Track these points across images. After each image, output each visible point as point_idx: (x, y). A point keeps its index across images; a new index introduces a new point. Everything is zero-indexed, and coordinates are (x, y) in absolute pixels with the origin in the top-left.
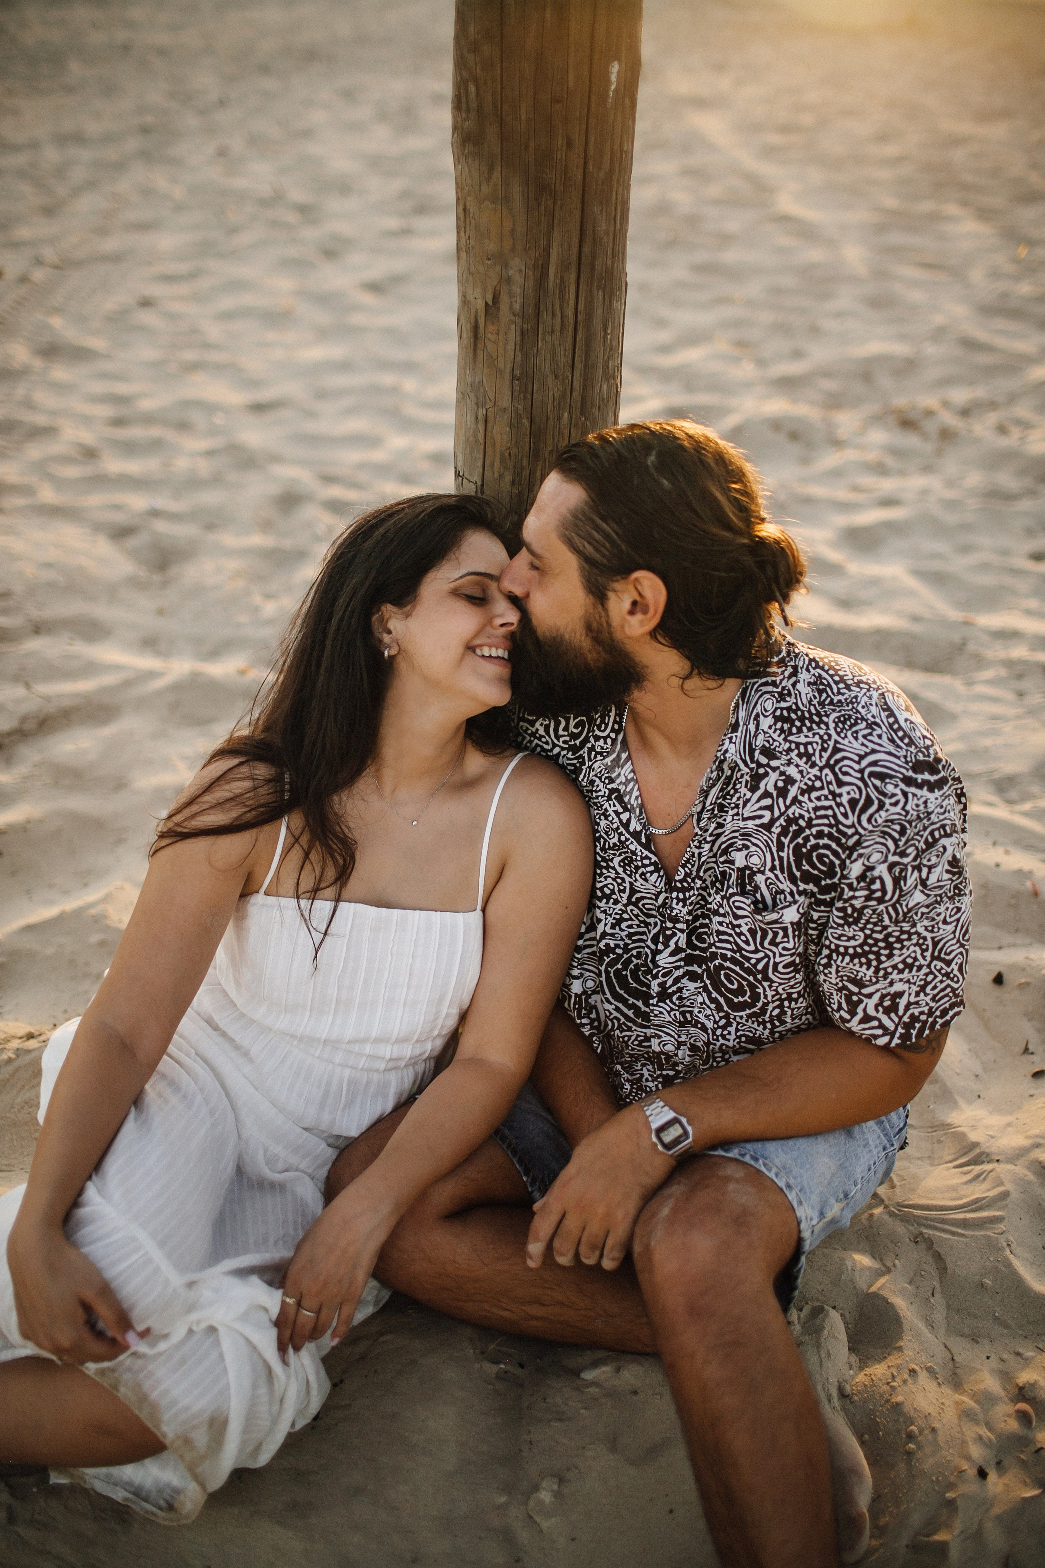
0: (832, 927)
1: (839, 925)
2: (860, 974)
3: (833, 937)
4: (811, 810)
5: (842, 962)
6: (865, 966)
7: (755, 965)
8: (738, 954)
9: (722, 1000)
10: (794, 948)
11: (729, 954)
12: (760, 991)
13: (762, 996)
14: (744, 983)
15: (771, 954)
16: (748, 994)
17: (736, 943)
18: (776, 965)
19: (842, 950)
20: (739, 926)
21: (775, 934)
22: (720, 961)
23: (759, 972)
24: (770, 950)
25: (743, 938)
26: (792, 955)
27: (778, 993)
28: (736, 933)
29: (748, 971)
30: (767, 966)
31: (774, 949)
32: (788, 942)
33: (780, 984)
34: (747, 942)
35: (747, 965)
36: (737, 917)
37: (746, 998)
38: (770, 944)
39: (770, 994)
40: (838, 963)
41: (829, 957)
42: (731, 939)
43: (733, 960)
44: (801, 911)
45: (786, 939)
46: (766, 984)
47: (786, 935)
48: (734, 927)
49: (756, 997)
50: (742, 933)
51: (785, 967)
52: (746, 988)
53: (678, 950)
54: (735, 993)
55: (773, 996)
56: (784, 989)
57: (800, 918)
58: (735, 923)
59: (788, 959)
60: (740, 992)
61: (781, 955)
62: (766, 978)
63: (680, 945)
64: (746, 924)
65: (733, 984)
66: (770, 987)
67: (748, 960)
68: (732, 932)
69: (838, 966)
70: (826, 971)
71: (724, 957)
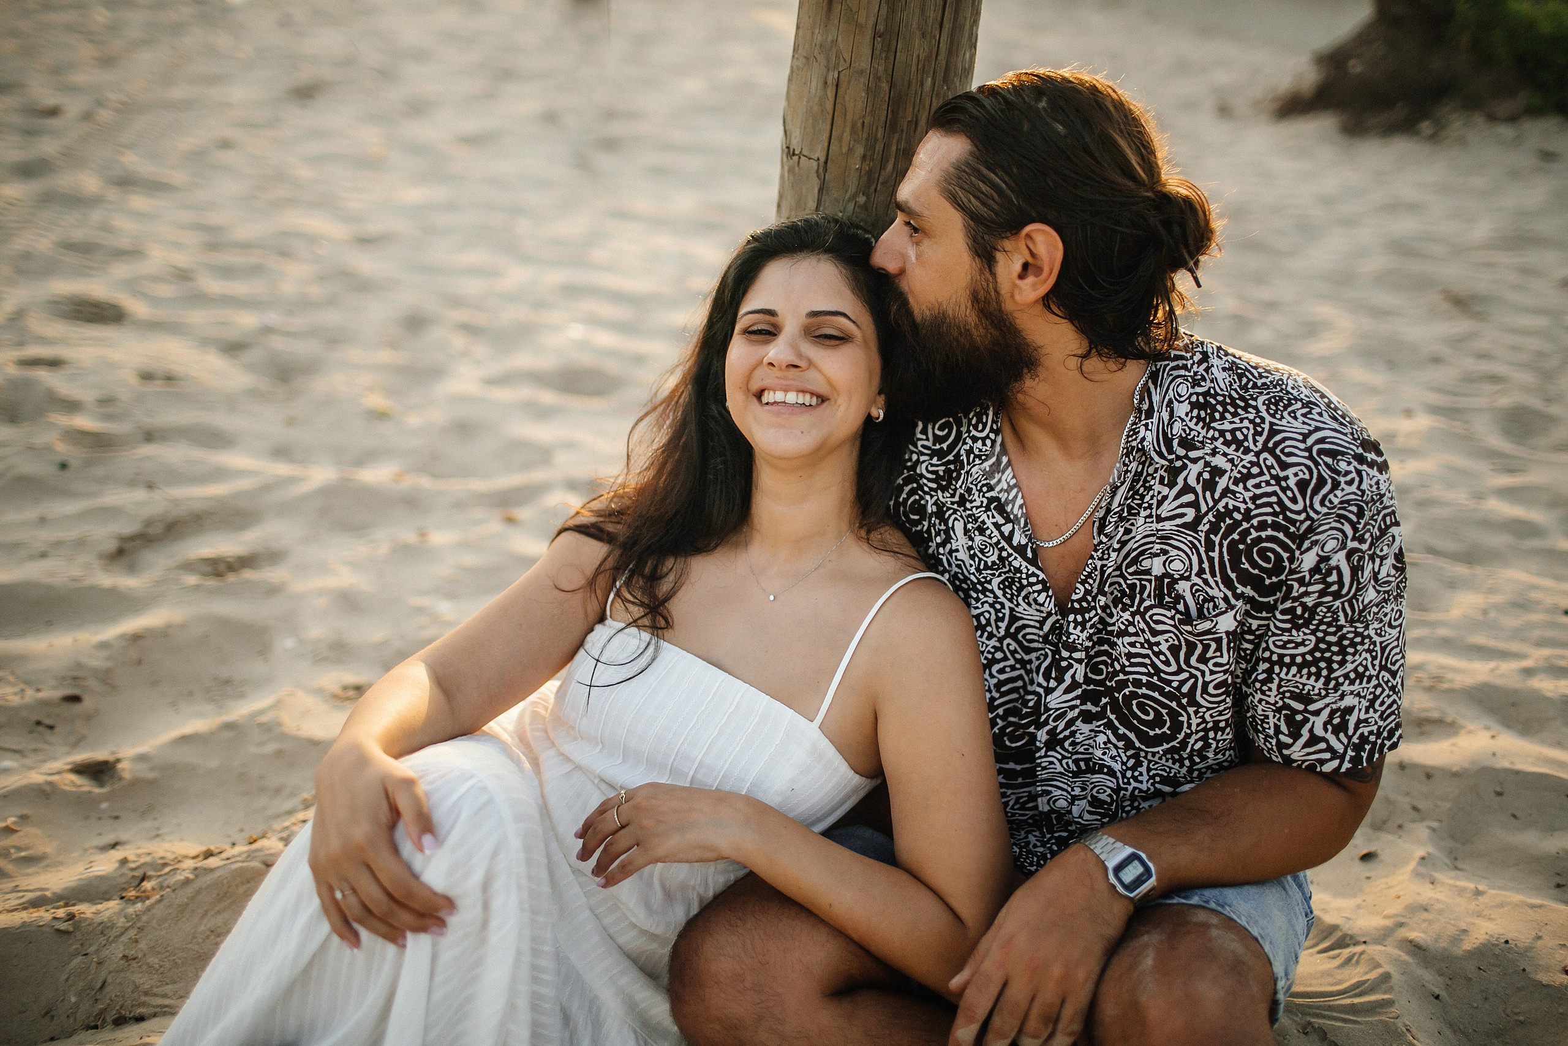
0: (1274, 634)
1: (1284, 630)
2: (1307, 688)
3: (1276, 646)
4: (1247, 500)
5: (1287, 674)
6: (1313, 678)
7: (1178, 688)
8: (1155, 678)
9: (1132, 736)
10: (1228, 663)
11: (1144, 679)
12: (1184, 719)
13: (1185, 725)
14: (1164, 711)
15: (1198, 674)
16: (1168, 724)
17: (1153, 665)
18: (1206, 684)
19: (1287, 660)
20: (1158, 644)
21: (1206, 648)
22: (1131, 688)
23: (1184, 695)
24: (1197, 669)
25: (1162, 658)
26: (1225, 672)
27: (1204, 721)
28: (1154, 653)
29: (1170, 696)
30: (1194, 687)
31: (1202, 667)
32: (1222, 656)
33: (1209, 709)
34: (1167, 663)
35: (1168, 689)
36: (1155, 633)
37: (1165, 729)
38: (1198, 661)
39: (1195, 721)
40: (1283, 675)
41: (1269, 671)
42: (1147, 661)
43: (1150, 686)
44: (1238, 618)
45: (1218, 654)
46: (1191, 710)
47: (1219, 649)
48: (1151, 645)
49: (1177, 727)
50: (1161, 653)
51: (1216, 687)
52: (1166, 717)
53: (1074, 685)
54: (1151, 725)
55: (1198, 725)
56: (1211, 716)
57: (1237, 627)
58: (1153, 640)
59: (1221, 677)
60: (1158, 722)
61: (1212, 673)
62: (1193, 702)
63: (1077, 678)
64: (1167, 641)
65: (1148, 714)
66: (1196, 713)
67: (1169, 683)
68: (1150, 652)
69: (1281, 680)
70: (1265, 688)
71: (1137, 683)
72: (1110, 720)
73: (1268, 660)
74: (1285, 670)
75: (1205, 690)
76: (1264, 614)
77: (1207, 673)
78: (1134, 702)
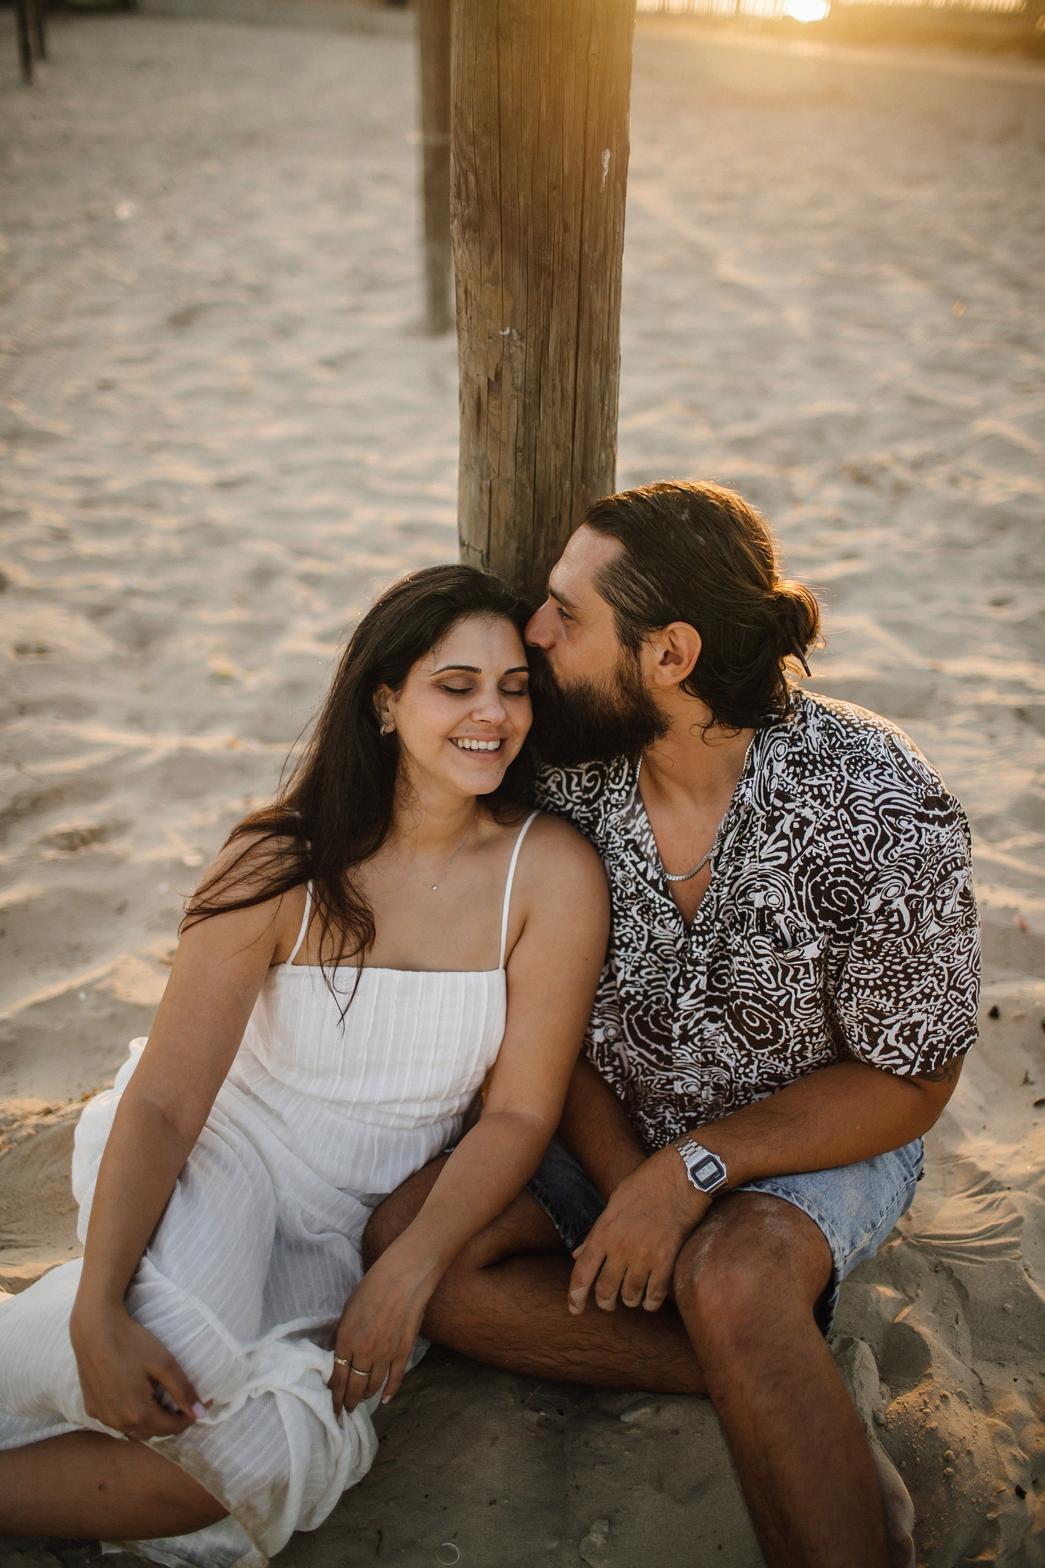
2: (880, 1006)
4: (827, 849)
5: (862, 995)
6: (885, 998)
7: (777, 1002)
8: (760, 992)
9: (744, 1039)
10: (815, 983)
11: (751, 993)
12: (783, 1027)
13: (784, 1032)
14: (767, 1020)
15: (792, 991)
16: (771, 1031)
17: (757, 982)
18: (798, 1001)
19: (862, 983)
20: (760, 965)
21: (797, 971)
22: (741, 1000)
23: (781, 1009)
24: (792, 987)
25: (764, 976)
26: (813, 991)
27: (800, 1029)
28: (757, 972)
29: (770, 1008)
30: (789, 1002)
31: (795, 985)
32: (809, 978)
33: (802, 1020)
34: (768, 981)
35: (769, 1002)
36: (758, 956)
37: (768, 1035)
38: (791, 981)
39: (792, 1029)
40: (859, 995)
41: (849, 991)
42: (753, 978)
43: (755, 999)
44: (821, 947)
45: (807, 976)
46: (788, 1020)
47: (807, 971)
48: (755, 966)
49: (777, 1033)
50: (763, 972)
51: (806, 1003)
52: (769, 1025)
53: (698, 992)
54: (758, 1031)
55: (795, 1032)
56: (805, 1024)
57: (821, 954)
58: (756, 961)
59: (810, 995)
60: (762, 1029)
61: (803, 991)
62: (788, 1014)
63: (701, 986)
64: (767, 963)
65: (755, 1022)
66: (792, 1022)
67: (770, 997)
68: (753, 971)
69: (859, 999)
70: (847, 1005)
71: (746, 996)
72: (727, 1024)
73: (848, 981)
74: (861, 991)
75: (797, 1005)
76: (842, 944)
77: (799, 991)
78: (744, 1011)
